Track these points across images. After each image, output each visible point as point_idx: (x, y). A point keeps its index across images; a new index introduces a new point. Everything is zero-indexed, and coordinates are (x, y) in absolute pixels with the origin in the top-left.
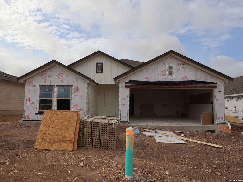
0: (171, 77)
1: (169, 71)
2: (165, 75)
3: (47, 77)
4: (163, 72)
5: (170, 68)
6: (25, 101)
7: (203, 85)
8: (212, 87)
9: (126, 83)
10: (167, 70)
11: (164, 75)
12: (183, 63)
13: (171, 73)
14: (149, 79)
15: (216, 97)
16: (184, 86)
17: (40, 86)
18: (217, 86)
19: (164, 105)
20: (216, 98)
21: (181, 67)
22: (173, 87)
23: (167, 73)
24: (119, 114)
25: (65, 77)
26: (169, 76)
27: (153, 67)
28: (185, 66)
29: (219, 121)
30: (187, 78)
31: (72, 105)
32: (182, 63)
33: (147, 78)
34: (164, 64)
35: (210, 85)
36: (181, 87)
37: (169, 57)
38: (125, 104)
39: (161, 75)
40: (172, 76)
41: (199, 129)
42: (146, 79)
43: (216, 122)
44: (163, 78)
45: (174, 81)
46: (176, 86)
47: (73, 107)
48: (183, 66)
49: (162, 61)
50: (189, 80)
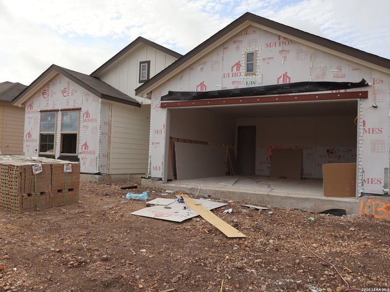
0: (251, 78)
1: (247, 64)
2: (239, 75)
3: (50, 96)
4: (235, 68)
5: (250, 57)
6: (25, 138)
7: (330, 92)
8: (356, 95)
9: (162, 98)
10: (243, 62)
11: (236, 75)
12: (282, 40)
13: (250, 69)
14: (206, 87)
15: (364, 122)
16: (281, 99)
17: (41, 111)
18: (369, 94)
19: (328, 151)
20: (364, 125)
21: (275, 51)
22: (255, 100)
23: (243, 69)
24: (149, 162)
25: (72, 94)
26: (246, 75)
27: (214, 58)
28: (287, 48)
29: (369, 188)
30: (289, 78)
31: (80, 145)
32: (279, 40)
33: (202, 84)
34: (238, 48)
35: (349, 90)
36: (273, 99)
37: (248, 31)
38: (159, 143)
39: (231, 75)
40: (254, 76)
41: (308, 206)
42: (199, 88)
43: (361, 191)
44: (233, 82)
45: (257, 86)
46: (262, 100)
47: (80, 147)
48: (281, 48)
49: (235, 42)
50: (293, 81)
